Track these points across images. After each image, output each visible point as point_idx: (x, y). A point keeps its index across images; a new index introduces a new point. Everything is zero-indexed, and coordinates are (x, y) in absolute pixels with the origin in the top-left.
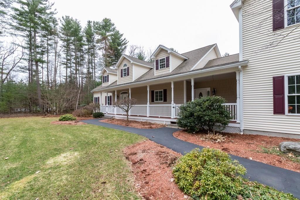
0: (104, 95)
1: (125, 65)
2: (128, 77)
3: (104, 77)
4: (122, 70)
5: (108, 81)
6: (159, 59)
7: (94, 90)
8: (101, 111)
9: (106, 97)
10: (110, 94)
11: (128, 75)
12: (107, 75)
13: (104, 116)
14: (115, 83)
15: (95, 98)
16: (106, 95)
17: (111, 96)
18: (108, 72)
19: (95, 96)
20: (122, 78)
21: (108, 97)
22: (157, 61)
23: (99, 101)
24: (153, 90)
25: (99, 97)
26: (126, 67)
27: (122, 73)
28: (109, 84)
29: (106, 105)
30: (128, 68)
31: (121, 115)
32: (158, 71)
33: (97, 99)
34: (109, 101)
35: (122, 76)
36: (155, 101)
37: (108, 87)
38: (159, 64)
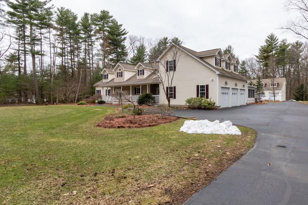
0: (105, 89)
1: (120, 70)
2: (122, 78)
3: (104, 75)
4: (118, 73)
5: (108, 78)
6: (139, 70)
7: (95, 84)
8: (103, 100)
9: (106, 90)
10: (109, 88)
11: (122, 76)
12: (107, 74)
13: (105, 103)
14: (113, 81)
15: (97, 90)
16: (107, 89)
17: (110, 90)
18: (107, 72)
19: (97, 89)
20: (118, 78)
21: (108, 90)
22: (138, 71)
23: (100, 93)
24: (135, 87)
25: (100, 90)
26: (120, 71)
27: (118, 74)
28: (109, 81)
29: (106, 95)
30: (122, 72)
31: (117, 102)
32: (139, 77)
33: (99, 92)
34: (109, 93)
35: (118, 77)
36: (137, 94)
37: (108, 83)
38: (139, 72)
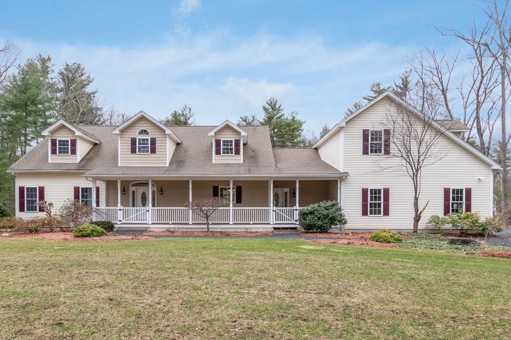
1: (144, 132)
2: (153, 155)
3: (54, 140)
4: (134, 140)
5: (74, 153)
6: (223, 140)
9: (76, 189)
11: (153, 152)
12: (68, 139)
15: (22, 190)
16: (79, 186)
17: (98, 189)
18: (78, 134)
19: (24, 183)
20: (134, 155)
21: (84, 189)
22: (218, 142)
24: (216, 185)
25: (42, 188)
26: (147, 137)
27: (133, 145)
30: (153, 140)
32: (219, 157)
33: (37, 193)
35: (133, 152)
38: (222, 147)
